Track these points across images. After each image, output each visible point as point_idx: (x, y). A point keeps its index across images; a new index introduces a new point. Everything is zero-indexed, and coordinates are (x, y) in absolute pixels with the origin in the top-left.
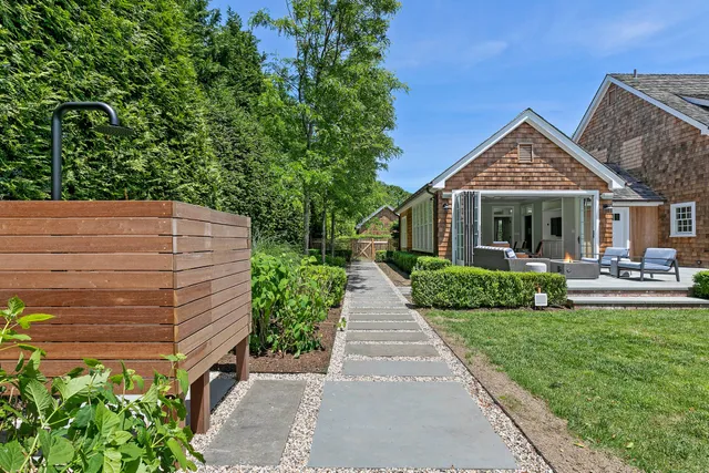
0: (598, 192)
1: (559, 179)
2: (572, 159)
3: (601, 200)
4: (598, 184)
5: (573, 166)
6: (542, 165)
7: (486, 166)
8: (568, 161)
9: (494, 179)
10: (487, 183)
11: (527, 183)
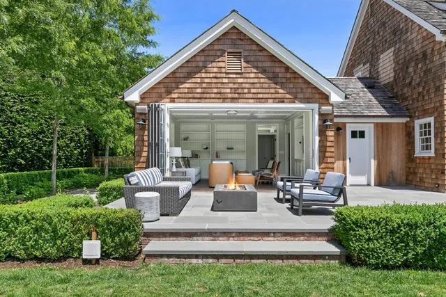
0: (317, 106)
1: (273, 91)
2: (288, 68)
3: (320, 115)
4: (317, 96)
5: (288, 75)
6: (252, 75)
7: (190, 75)
8: (283, 70)
9: (199, 91)
10: (190, 95)
11: (236, 96)
